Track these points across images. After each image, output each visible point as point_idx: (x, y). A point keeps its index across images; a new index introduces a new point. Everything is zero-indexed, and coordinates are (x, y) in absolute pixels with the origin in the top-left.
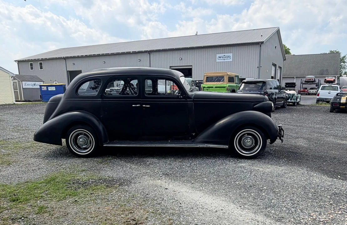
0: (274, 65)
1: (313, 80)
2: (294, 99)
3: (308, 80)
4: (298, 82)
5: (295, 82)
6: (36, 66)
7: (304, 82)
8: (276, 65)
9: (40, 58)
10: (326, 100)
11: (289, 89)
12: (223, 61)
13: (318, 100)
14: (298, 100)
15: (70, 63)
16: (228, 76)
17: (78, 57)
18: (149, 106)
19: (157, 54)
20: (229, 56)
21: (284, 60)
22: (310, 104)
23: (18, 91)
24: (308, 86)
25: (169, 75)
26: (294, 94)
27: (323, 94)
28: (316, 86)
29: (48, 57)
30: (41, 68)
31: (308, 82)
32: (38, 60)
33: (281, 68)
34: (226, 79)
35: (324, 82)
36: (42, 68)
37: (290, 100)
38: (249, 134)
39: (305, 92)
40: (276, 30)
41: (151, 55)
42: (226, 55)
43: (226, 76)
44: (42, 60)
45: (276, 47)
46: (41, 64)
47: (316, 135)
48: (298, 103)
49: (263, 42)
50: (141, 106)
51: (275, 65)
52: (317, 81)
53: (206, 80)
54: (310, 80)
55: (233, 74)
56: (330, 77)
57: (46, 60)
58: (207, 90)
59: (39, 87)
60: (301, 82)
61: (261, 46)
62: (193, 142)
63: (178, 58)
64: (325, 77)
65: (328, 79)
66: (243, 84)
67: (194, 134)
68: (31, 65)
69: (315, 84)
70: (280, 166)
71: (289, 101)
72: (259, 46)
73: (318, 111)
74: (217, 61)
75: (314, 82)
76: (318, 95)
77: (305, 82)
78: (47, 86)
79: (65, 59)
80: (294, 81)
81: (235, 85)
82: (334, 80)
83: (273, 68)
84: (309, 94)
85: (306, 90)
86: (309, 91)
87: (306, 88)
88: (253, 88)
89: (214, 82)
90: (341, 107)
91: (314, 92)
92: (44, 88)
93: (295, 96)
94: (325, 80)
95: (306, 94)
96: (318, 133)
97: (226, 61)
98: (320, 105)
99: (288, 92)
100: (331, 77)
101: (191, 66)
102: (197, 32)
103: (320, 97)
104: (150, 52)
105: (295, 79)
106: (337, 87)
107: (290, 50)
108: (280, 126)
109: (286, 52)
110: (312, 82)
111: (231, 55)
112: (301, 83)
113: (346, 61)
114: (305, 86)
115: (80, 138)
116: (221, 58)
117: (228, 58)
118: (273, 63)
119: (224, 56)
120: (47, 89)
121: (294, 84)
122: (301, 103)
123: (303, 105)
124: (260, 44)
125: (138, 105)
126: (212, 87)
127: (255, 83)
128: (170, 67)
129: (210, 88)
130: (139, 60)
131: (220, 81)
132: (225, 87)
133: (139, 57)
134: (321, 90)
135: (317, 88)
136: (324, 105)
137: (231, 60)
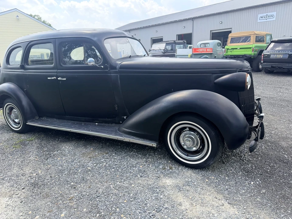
12: (265, 20)
16: (255, 35)
19: (200, 20)
20: (272, 15)
34: (253, 39)
41: (194, 21)
42: (268, 14)
43: (253, 35)
53: (231, 41)
55: (261, 32)
58: (231, 51)
63: (219, 22)
66: (272, 44)
74: (259, 21)
81: (266, 45)
89: (239, 42)
97: (268, 20)
101: (231, 28)
104: (193, 19)
111: (274, 13)
116: (264, 18)
117: (271, 17)
119: (267, 15)
126: (237, 49)
127: (289, 41)
128: (211, 31)
129: (234, 50)
130: (184, 27)
131: (245, 42)
132: (250, 48)
133: (184, 24)
137: (274, 19)
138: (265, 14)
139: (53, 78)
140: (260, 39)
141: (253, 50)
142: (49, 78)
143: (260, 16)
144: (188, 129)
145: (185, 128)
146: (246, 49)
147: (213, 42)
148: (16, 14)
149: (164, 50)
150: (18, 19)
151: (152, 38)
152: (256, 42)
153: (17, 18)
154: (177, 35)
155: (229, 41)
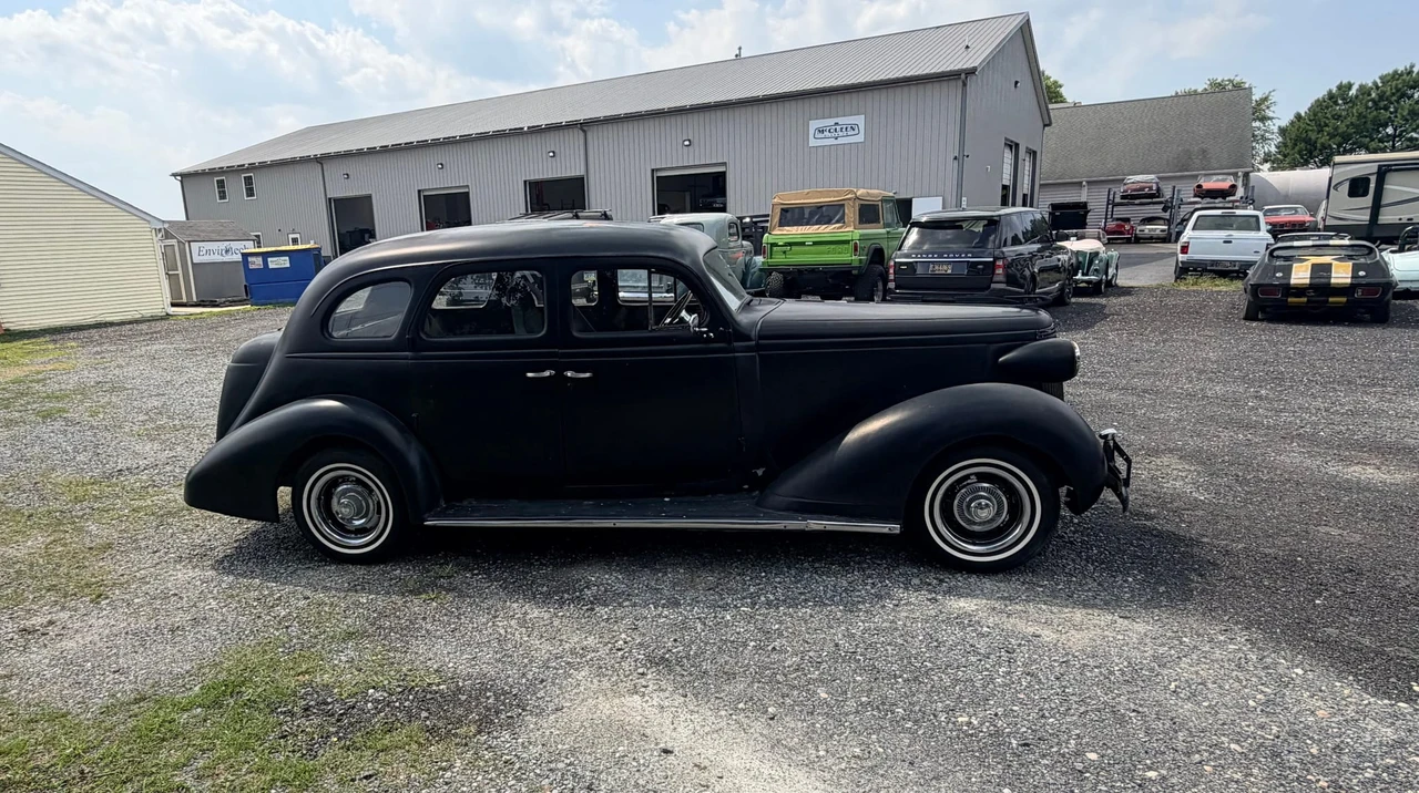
0: (1011, 147)
1: (1151, 188)
2: (1096, 270)
3: (1135, 190)
4: (1096, 201)
5: (1083, 199)
6: (236, 187)
7: (1118, 200)
8: (1017, 145)
9: (246, 162)
10: (1214, 268)
11: (1076, 235)
12: (833, 141)
13: (1183, 271)
14: (1111, 271)
15: (334, 172)
16: (858, 203)
17: (360, 153)
18: (588, 375)
20: (854, 125)
21: (1045, 126)
22: (1154, 283)
23: (180, 272)
24: (1136, 212)
26: (1097, 254)
27: (1203, 242)
28: (1165, 210)
29: (268, 159)
30: (250, 192)
31: (1131, 198)
32: (240, 169)
33: (1035, 153)
34: (851, 213)
35: (1195, 196)
36: (252, 195)
37: (1083, 274)
38: (982, 477)
39: (1122, 233)
40: (1015, 23)
41: (589, 136)
42: (841, 120)
43: (851, 203)
44: (252, 167)
45: (1016, 83)
46: (248, 180)
47: (1225, 435)
48: (1109, 284)
49: (975, 69)
50: (560, 376)
51: (1013, 146)
52: (1168, 194)
53: (780, 219)
54: (1142, 189)
55: (873, 193)
56: (1215, 178)
57: (263, 166)
58: (784, 252)
59: (239, 258)
60: (1109, 200)
61: (965, 84)
62: (760, 508)
63: (680, 141)
64: (1196, 176)
65: (1208, 184)
66: (915, 230)
67: (760, 472)
68: (221, 184)
69: (1161, 203)
70: (1126, 618)
71: (1079, 276)
72: (960, 83)
73: (1194, 314)
74: (813, 142)
75: (1158, 197)
76: (1185, 249)
77: (1122, 198)
78: (265, 255)
79: (321, 160)
80: (1083, 196)
81: (883, 231)
82: (1234, 187)
83: (1008, 156)
84: (1138, 240)
85: (1127, 227)
86: (1139, 228)
87: (1127, 220)
88: (949, 241)
89: (807, 224)
90: (1289, 300)
91: (1158, 232)
92: (256, 263)
93: (1101, 261)
94: (1199, 186)
95: (1128, 241)
96: (1230, 423)
98: (1195, 288)
99: (1073, 245)
100: (1220, 177)
101: (723, 164)
102: (740, 48)
103: (1193, 255)
104: (584, 127)
105: (1085, 192)
106: (1257, 217)
107: (1061, 86)
108: (1107, 435)
109: (1051, 94)
110: (1152, 196)
111: (860, 120)
112: (1108, 204)
113: (1269, 113)
114: (1121, 212)
115: (344, 493)
116: (827, 134)
118: (1006, 139)
119: (836, 124)
120: (265, 263)
121: (1084, 206)
122: (1121, 282)
123: (1131, 290)
124: (963, 76)
125: (547, 373)
126: (803, 244)
127: (956, 223)
128: (653, 170)
129: (793, 248)
130: (551, 154)
131: (829, 222)
132: (847, 242)
133: (552, 141)
134: (1194, 229)
135: (1166, 216)
136: (1207, 285)
137: (860, 138)
138: (831, 122)
140: (868, 213)
141: (856, 250)
142: (529, 375)
143: (814, 125)
144: (974, 479)
145: (967, 477)
146: (833, 246)
147: (717, 222)
151: (424, 190)
152: (861, 222)
154: (525, 182)
155: (776, 219)
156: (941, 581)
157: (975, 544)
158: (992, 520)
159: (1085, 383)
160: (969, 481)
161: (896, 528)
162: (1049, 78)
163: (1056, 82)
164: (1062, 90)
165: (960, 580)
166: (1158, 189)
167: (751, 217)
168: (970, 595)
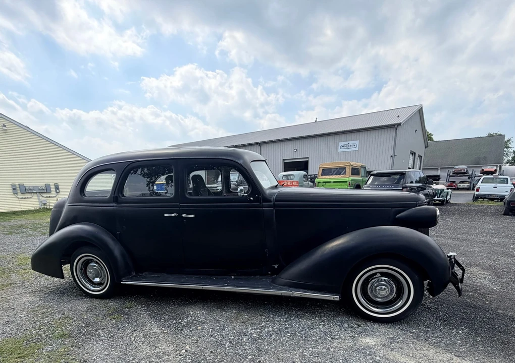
0: (412, 154)
1: (464, 170)
2: (443, 196)
3: (458, 171)
4: (443, 174)
5: (438, 174)
7: (451, 174)
8: (415, 153)
10: (489, 197)
11: (435, 183)
12: (347, 150)
13: (476, 198)
14: (448, 197)
16: (351, 167)
19: (269, 145)
21: (426, 147)
22: (465, 203)
24: (457, 179)
25: (228, 158)
26: (443, 190)
27: (485, 188)
28: (469, 178)
31: (457, 174)
33: (421, 157)
34: (348, 170)
35: (481, 173)
37: (437, 197)
38: (383, 274)
39: (452, 186)
40: (417, 108)
41: (262, 147)
42: (350, 142)
43: (348, 167)
45: (416, 130)
47: (502, 259)
48: (447, 202)
49: (400, 124)
50: (179, 216)
51: (413, 154)
52: (470, 172)
53: (322, 173)
54: (461, 170)
55: (357, 164)
56: (489, 167)
58: (323, 185)
60: (448, 174)
63: (293, 150)
64: (482, 166)
65: (485, 170)
66: (372, 177)
67: (276, 266)
69: (467, 176)
71: (436, 198)
72: (395, 129)
73: (482, 213)
74: (340, 150)
75: (467, 174)
76: (478, 190)
77: (453, 174)
80: (438, 173)
81: (361, 178)
82: (496, 170)
83: (411, 157)
84: (458, 189)
85: (454, 184)
86: (459, 185)
87: (454, 182)
88: (385, 181)
89: (332, 175)
91: (466, 186)
93: (445, 192)
94: (483, 170)
95: (454, 189)
96: (504, 254)
97: (350, 150)
98: (481, 204)
99: (434, 187)
100: (491, 167)
101: (308, 158)
102: (317, 119)
103: (481, 192)
104: (260, 144)
105: (439, 171)
106: (507, 179)
107: (432, 135)
108: (450, 256)
109: (428, 138)
110: (463, 174)
111: (357, 142)
112: (448, 176)
113: (510, 145)
114: (452, 179)
115: (92, 267)
116: (345, 147)
117: (354, 147)
118: (411, 151)
119: (349, 144)
121: (438, 176)
122: (452, 201)
123: (456, 204)
124: (396, 126)
126: (330, 182)
127: (388, 175)
128: (283, 160)
129: (326, 184)
131: (340, 174)
132: (346, 182)
134: (482, 183)
135: (470, 180)
136: (486, 203)
137: (357, 149)
138: (347, 143)
139: (173, 215)
140: (355, 171)
141: (350, 185)
142: (166, 215)
144: (379, 275)
145: (375, 274)
146: (341, 183)
147: (299, 174)
148: (3, 122)
149: (237, 181)
150: (6, 130)
152: (352, 174)
153: (4, 128)
155: (320, 173)
156: (359, 326)
157: (377, 308)
158: (388, 296)
159: (437, 236)
160: (376, 276)
161: (336, 298)
162: (428, 132)
163: (430, 134)
164: (433, 137)
165: (369, 326)
166: (467, 171)
167: (314, 175)
168: (373, 335)
